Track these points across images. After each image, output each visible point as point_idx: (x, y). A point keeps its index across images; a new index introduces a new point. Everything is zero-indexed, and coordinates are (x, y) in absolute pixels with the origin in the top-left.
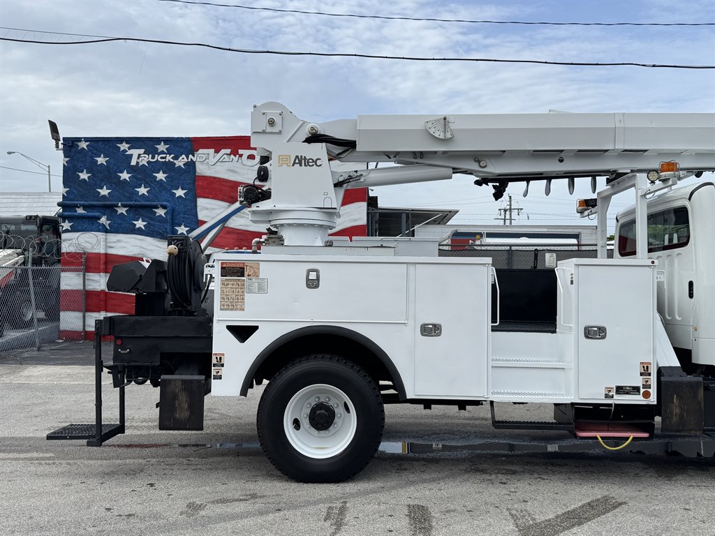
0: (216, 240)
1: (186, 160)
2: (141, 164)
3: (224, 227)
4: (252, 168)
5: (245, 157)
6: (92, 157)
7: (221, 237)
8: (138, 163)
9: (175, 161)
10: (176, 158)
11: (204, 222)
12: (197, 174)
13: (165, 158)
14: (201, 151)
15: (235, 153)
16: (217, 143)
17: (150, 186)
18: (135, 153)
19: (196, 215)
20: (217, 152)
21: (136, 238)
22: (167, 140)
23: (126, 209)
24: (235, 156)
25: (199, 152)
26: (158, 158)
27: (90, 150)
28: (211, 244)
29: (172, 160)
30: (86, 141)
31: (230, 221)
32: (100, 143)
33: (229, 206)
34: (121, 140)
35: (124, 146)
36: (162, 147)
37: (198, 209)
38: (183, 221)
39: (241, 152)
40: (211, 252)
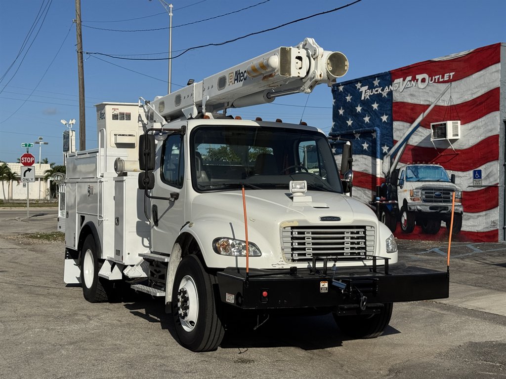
0: (403, 156)
1: (388, 90)
2: (366, 98)
3: (407, 145)
4: (424, 90)
5: (420, 81)
6: (345, 97)
7: (406, 154)
8: (365, 97)
9: (383, 93)
10: (382, 90)
11: (396, 142)
12: (393, 101)
13: (377, 91)
14: (396, 81)
15: (414, 79)
16: (404, 72)
17: (371, 115)
18: (364, 89)
19: (392, 136)
20: (404, 80)
21: (363, 157)
22: (378, 76)
23: (359, 135)
24: (414, 81)
25: (395, 82)
26: (374, 91)
27: (344, 92)
28: (400, 160)
29: (381, 92)
30: (342, 85)
31: (411, 139)
32: (348, 85)
33: (410, 126)
34: (357, 81)
35: (359, 85)
36: (376, 82)
37: (394, 131)
38: (386, 142)
39: (418, 77)
40: (400, 167)
